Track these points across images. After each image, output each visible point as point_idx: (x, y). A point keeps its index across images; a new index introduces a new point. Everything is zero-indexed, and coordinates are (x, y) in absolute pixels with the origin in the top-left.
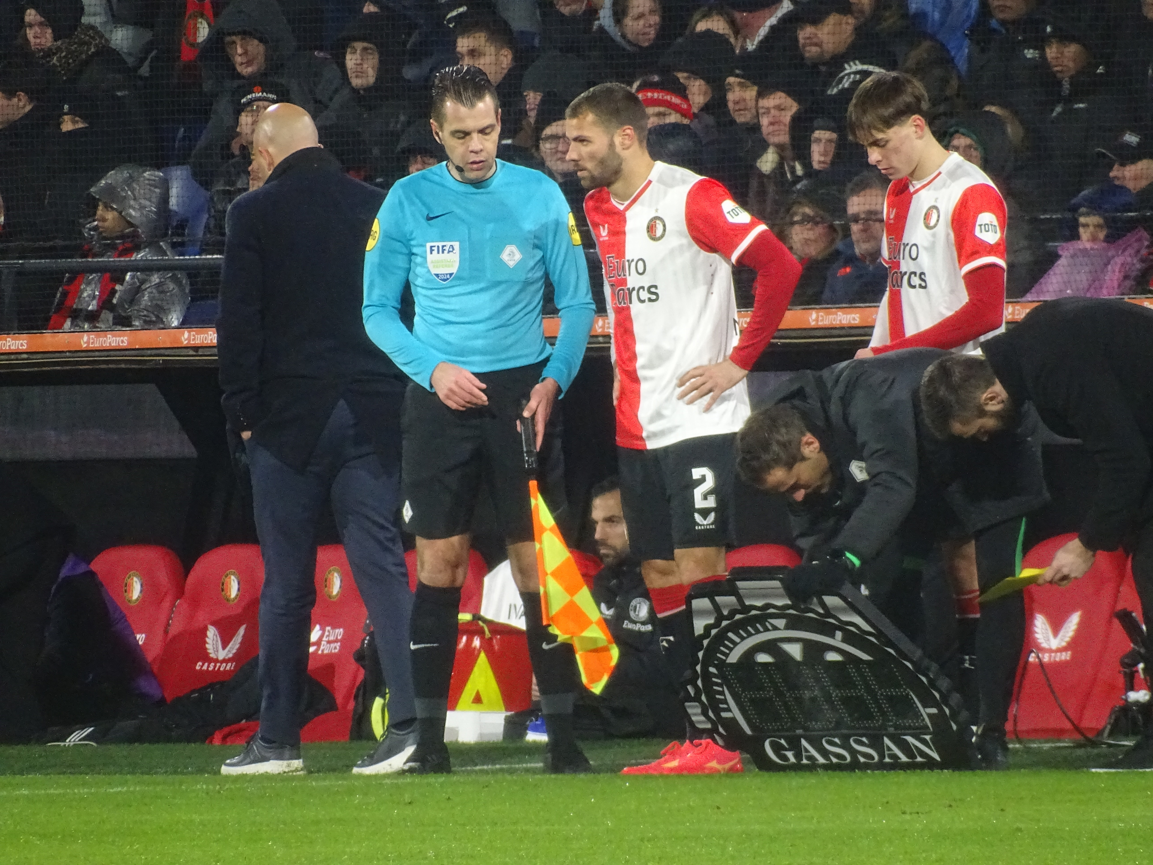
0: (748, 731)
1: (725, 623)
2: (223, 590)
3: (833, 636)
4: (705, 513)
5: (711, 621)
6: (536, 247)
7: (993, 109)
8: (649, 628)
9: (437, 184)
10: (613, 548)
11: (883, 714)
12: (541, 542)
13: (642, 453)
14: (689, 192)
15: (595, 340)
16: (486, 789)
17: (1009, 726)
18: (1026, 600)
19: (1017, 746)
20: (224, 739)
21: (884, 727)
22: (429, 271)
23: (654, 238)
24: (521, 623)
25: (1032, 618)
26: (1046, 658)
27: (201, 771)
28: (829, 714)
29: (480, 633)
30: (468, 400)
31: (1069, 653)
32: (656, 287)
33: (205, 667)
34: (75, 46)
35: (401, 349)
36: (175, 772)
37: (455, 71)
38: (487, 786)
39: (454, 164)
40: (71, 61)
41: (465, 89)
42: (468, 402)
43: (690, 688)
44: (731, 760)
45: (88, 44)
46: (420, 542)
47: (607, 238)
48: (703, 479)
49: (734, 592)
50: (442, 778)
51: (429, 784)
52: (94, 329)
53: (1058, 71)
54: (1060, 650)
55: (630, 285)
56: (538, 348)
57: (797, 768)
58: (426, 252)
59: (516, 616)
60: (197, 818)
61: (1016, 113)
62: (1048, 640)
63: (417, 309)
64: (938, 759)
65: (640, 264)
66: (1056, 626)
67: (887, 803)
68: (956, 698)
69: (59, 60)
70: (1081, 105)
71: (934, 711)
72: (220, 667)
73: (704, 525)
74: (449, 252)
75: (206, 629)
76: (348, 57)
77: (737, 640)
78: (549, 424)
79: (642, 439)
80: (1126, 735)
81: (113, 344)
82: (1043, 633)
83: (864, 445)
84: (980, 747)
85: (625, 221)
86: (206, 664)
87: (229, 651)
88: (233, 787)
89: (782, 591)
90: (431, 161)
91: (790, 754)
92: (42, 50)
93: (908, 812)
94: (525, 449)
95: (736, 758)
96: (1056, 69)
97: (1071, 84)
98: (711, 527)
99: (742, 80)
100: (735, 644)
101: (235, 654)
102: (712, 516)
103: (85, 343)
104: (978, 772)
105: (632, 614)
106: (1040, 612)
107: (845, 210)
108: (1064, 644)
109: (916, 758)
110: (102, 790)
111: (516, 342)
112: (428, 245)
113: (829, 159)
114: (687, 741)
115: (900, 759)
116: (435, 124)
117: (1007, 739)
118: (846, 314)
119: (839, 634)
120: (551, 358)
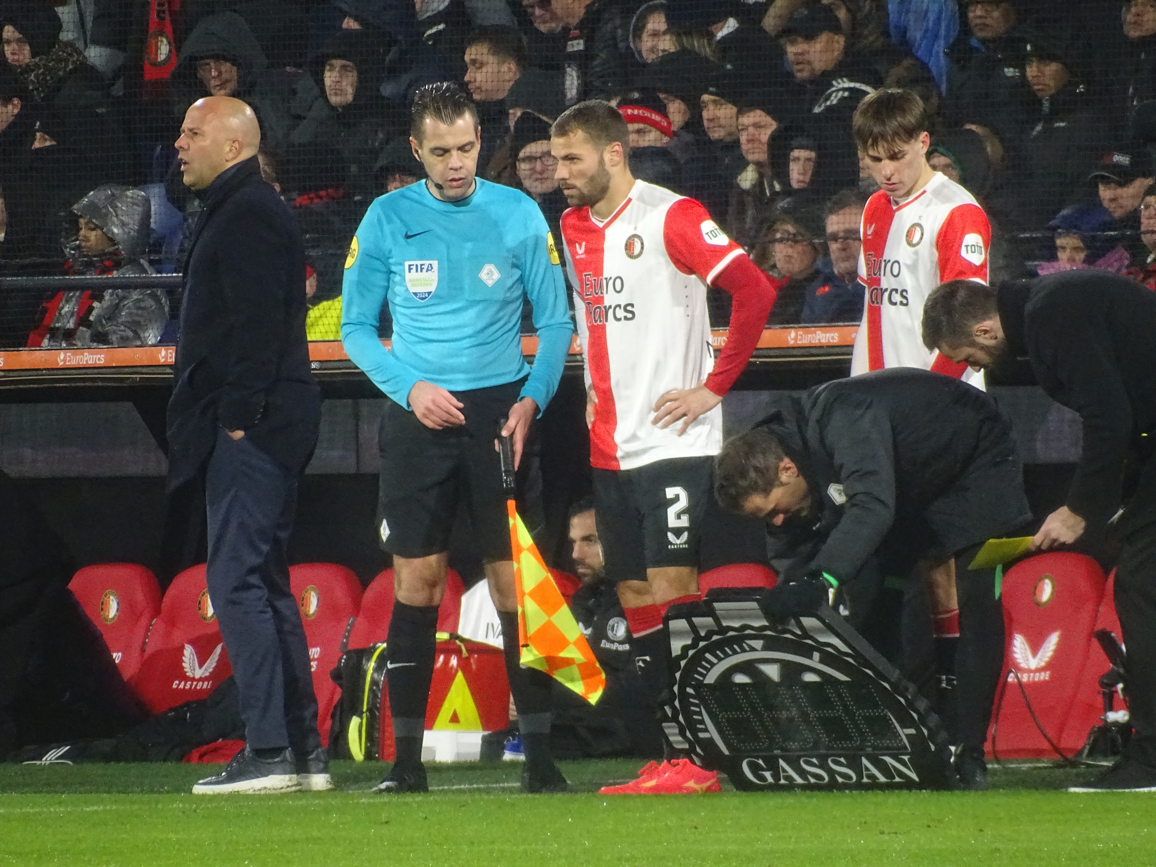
0: (726, 752)
1: (702, 644)
2: (200, 609)
3: (811, 657)
4: (678, 532)
5: (689, 642)
6: (515, 266)
7: (973, 127)
8: (627, 647)
9: (417, 202)
10: (589, 567)
11: (862, 734)
12: (519, 562)
13: (616, 473)
14: (669, 211)
15: (573, 358)
16: (463, 809)
17: (987, 747)
18: (1006, 620)
19: (996, 766)
20: (201, 757)
21: (862, 748)
22: (407, 290)
23: (631, 256)
24: (498, 642)
25: (1011, 638)
26: (1025, 678)
27: (178, 790)
28: (807, 734)
29: (458, 652)
30: (445, 419)
31: (1048, 673)
32: (632, 305)
33: (181, 686)
34: (53, 63)
35: (379, 367)
36: (152, 791)
37: (435, 89)
38: (464, 806)
39: (433, 181)
40: (48, 78)
41: (445, 107)
42: (445, 421)
43: (667, 708)
44: (709, 779)
45: (66, 61)
46: (398, 561)
47: (583, 256)
48: (677, 498)
49: (711, 613)
50: (419, 798)
51: (407, 804)
52: (71, 346)
53: (1039, 90)
54: (1039, 670)
55: (607, 303)
56: (516, 366)
57: (775, 788)
58: (404, 271)
59: (494, 636)
60: (173, 836)
61: (996, 132)
62: (1028, 660)
63: (395, 328)
64: (917, 779)
65: (618, 281)
66: (1035, 647)
67: (865, 823)
68: (934, 719)
69: (37, 76)
70: (1062, 124)
71: (912, 731)
72: (196, 685)
73: (677, 544)
74: (427, 271)
75: (183, 647)
76: (327, 74)
77: (715, 661)
78: (528, 442)
79: (616, 459)
80: (1105, 756)
81: (90, 362)
82: (1022, 653)
83: (841, 466)
84: (958, 767)
85: (603, 237)
86: (183, 683)
87: (206, 670)
88: (209, 806)
89: (760, 612)
90: (410, 179)
91: (768, 775)
92: (20, 66)
93: (886, 832)
94: (503, 469)
95: (712, 778)
96: (1036, 87)
97: (1051, 104)
98: (684, 546)
99: (717, 98)
100: (713, 665)
101: (211, 673)
102: (685, 536)
103: (61, 361)
104: (957, 792)
105: (610, 633)
106: (1020, 632)
107: (824, 229)
108: (1043, 664)
109: (894, 778)
110: (79, 809)
111: (494, 360)
112: (407, 264)
113: (807, 178)
114: (665, 761)
115: (878, 779)
116: (415, 141)
117: (986, 758)
118: (826, 332)
119: (816, 655)
120: (529, 378)
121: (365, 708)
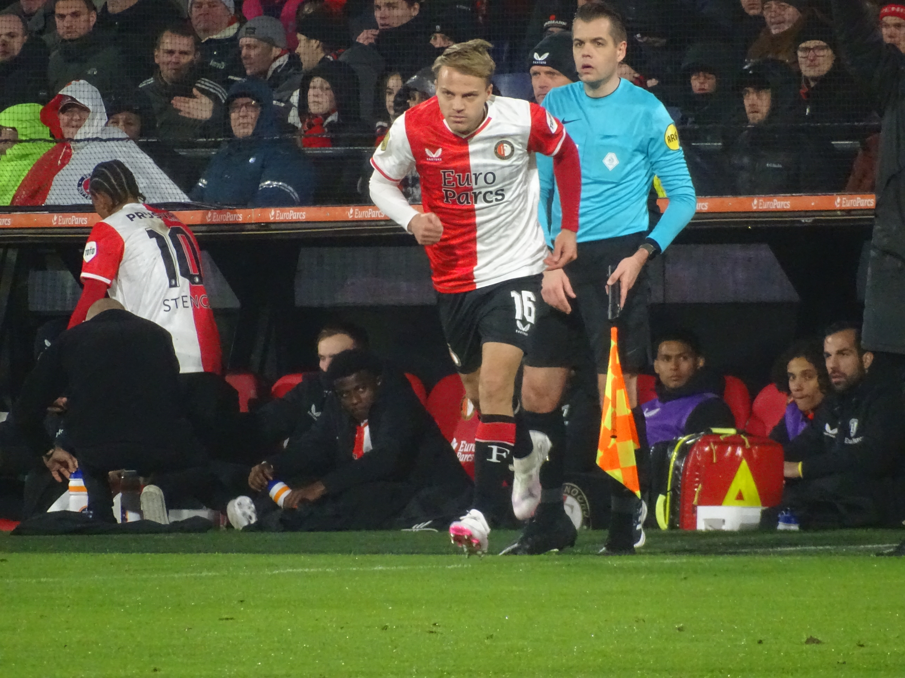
10: (844, 376)
29: (742, 444)
50: (710, 559)
105: (850, 432)
121: (669, 488)
